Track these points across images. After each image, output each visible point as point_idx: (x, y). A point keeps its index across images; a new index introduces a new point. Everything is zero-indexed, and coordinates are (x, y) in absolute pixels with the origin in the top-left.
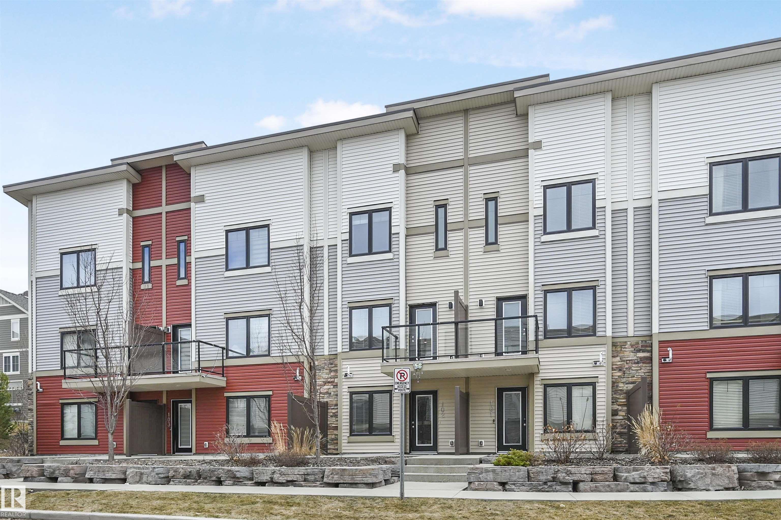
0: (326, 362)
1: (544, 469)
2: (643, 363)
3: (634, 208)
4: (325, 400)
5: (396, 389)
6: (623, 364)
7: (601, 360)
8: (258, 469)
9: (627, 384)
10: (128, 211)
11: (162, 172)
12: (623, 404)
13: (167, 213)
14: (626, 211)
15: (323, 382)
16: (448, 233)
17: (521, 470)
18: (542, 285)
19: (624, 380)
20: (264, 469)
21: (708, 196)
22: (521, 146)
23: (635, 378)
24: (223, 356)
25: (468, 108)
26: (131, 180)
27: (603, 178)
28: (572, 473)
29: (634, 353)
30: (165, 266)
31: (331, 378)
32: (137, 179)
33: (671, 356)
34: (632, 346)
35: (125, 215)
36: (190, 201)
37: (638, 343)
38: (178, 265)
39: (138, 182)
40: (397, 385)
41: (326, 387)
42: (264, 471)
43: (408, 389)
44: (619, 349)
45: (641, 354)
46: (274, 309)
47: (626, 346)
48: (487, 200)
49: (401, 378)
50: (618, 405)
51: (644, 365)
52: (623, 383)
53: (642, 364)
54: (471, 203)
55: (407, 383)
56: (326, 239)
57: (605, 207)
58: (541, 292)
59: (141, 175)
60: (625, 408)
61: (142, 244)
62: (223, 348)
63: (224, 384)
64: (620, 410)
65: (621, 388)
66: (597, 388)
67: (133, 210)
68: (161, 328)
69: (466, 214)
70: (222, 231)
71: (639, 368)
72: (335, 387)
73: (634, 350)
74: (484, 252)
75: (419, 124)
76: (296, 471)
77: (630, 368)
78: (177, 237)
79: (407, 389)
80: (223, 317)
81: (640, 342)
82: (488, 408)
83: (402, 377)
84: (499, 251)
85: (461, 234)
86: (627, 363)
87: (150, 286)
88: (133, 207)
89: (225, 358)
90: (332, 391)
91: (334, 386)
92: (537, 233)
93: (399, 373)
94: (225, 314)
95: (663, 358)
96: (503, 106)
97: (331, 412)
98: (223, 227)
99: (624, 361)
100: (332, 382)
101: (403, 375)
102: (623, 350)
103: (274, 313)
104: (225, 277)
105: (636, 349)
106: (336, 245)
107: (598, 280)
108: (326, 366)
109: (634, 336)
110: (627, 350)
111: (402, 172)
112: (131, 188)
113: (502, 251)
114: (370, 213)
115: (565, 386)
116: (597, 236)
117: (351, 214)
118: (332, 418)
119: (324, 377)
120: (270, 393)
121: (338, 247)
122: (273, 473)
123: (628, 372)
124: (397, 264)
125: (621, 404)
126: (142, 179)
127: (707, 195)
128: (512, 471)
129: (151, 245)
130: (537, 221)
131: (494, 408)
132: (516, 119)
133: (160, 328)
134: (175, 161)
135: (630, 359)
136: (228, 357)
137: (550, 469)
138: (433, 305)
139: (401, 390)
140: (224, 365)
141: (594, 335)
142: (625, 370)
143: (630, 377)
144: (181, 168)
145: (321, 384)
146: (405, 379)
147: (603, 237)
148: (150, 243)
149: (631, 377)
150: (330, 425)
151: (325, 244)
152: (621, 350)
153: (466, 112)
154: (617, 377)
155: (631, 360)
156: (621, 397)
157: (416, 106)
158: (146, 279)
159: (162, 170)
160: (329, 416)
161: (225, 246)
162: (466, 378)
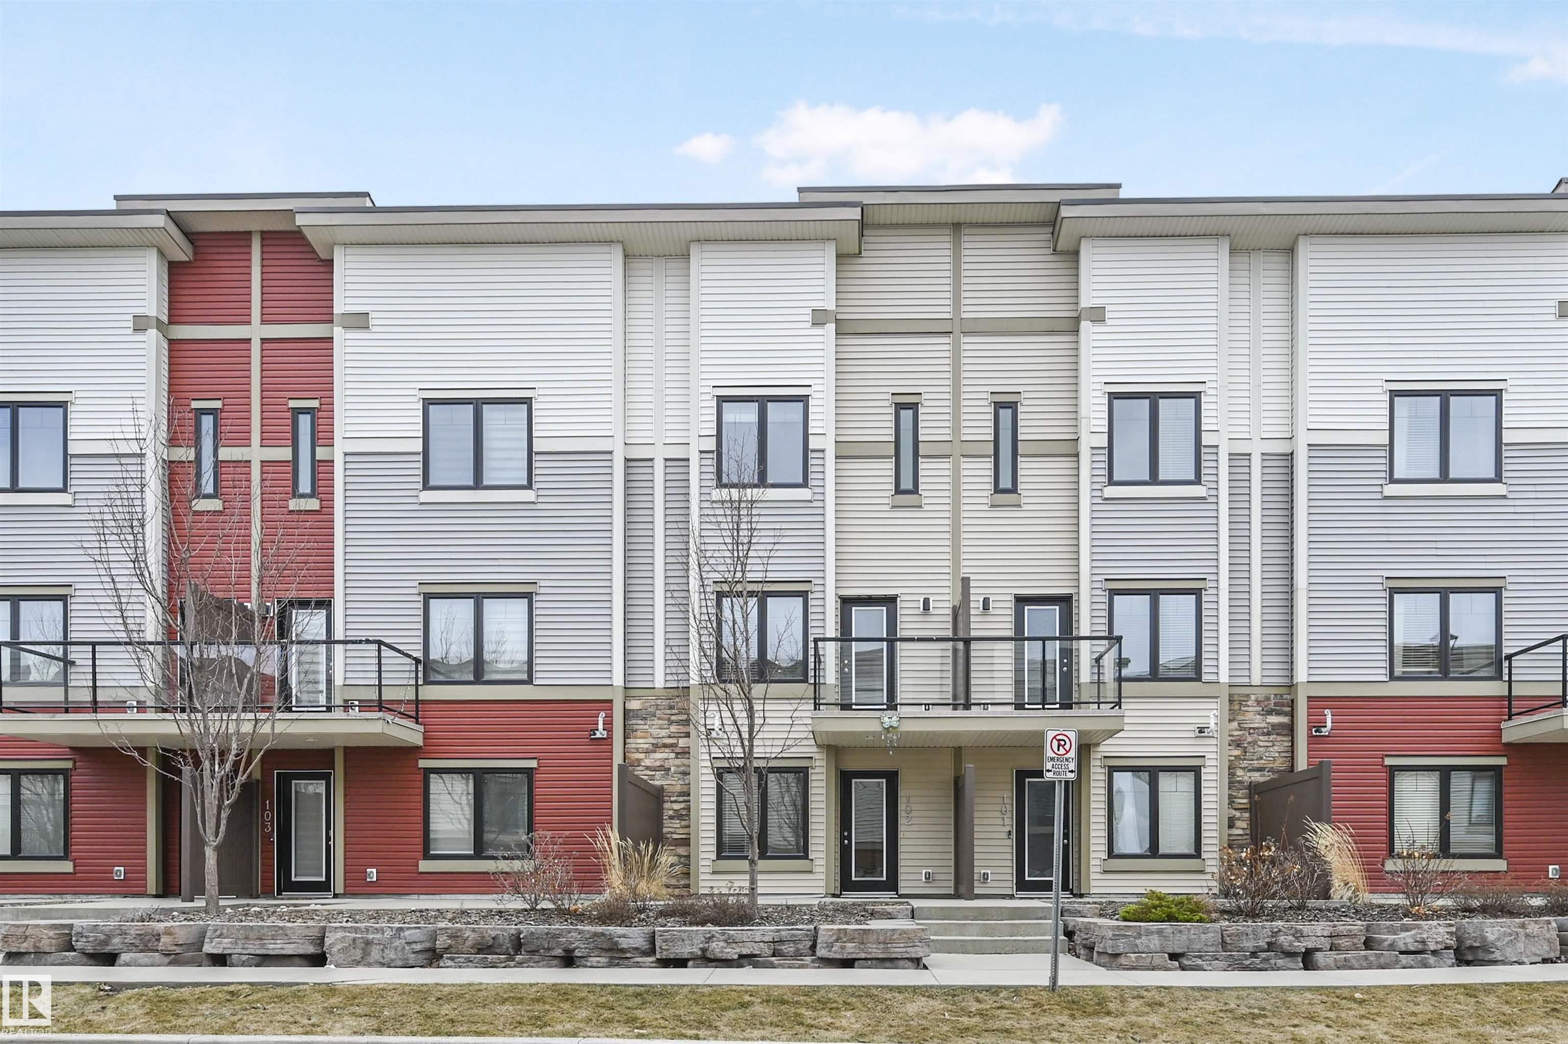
0: (659, 702)
1: (1251, 929)
2: (1278, 734)
3: (1262, 454)
4: (657, 783)
5: (1048, 771)
6: (1243, 734)
7: (1212, 725)
8: (670, 931)
9: (1250, 771)
10: (159, 325)
11: (250, 246)
12: (1243, 806)
13: (264, 341)
14: (1248, 457)
15: (653, 744)
16: (920, 460)
17: (1210, 930)
18: (1106, 580)
19: (1245, 764)
20: (685, 931)
21: (1388, 448)
22: (1063, 312)
23: (1263, 762)
24: (417, 678)
25: (962, 221)
26: (167, 251)
27: (1214, 392)
28: (1304, 935)
29: (1263, 715)
30: (259, 463)
31: (669, 737)
32: (182, 252)
33: (1329, 724)
34: (1258, 702)
35: (153, 333)
36: (331, 321)
37: (1268, 699)
38: (293, 465)
39: (186, 259)
40: (1052, 763)
41: (658, 755)
42: (685, 936)
43: (1072, 771)
44: (1237, 707)
45: (1274, 717)
46: (543, 584)
47: (1249, 703)
48: (999, 406)
49: (1058, 750)
50: (1235, 809)
51: (1279, 738)
52: (1244, 769)
53: (1275, 736)
54: (967, 407)
55: (1071, 760)
56: (659, 445)
57: (1217, 446)
58: (1104, 593)
59: (192, 244)
60: (1247, 815)
61: (195, 405)
62: (417, 661)
63: (417, 740)
64: (1239, 819)
65: (1240, 779)
66: (1203, 777)
67: (170, 323)
68: (249, 605)
69: (956, 428)
70: (415, 399)
71: (1271, 744)
72: (679, 756)
73: (1263, 710)
74: (992, 506)
75: (863, 236)
76: (759, 933)
77: (1254, 743)
78: (290, 399)
79: (1069, 771)
80: (415, 591)
81: (1273, 696)
82: (998, 808)
83: (1061, 748)
84: (1019, 506)
85: (945, 466)
86: (1250, 734)
87: (215, 505)
88: (170, 316)
89: (420, 682)
90: (674, 763)
91: (677, 753)
92: (1096, 479)
93: (1054, 740)
94: (421, 586)
95: (1314, 727)
96: (1027, 230)
97: (671, 807)
98: (416, 392)
99: (1245, 729)
100: (671, 745)
101: (1062, 743)
102: (1243, 709)
103: (542, 591)
104: (421, 504)
105: (1265, 709)
106: (688, 460)
107: (1205, 579)
108: (658, 712)
109: (1261, 686)
110: (1250, 709)
111: (831, 327)
112: (166, 270)
113: (1025, 507)
114: (762, 402)
115: (1146, 771)
116: (1204, 498)
117: (722, 400)
118: (672, 821)
119: (654, 733)
120: (533, 764)
121: (691, 463)
122: (710, 939)
123: (1252, 750)
124: (820, 511)
125: (1240, 806)
126: (195, 254)
127: (1385, 446)
128: (1192, 932)
129: (222, 410)
130: (1096, 458)
131: (1009, 808)
132: (1053, 258)
133: (245, 604)
134: (299, 226)
135: (1256, 725)
136: (427, 682)
137: (1263, 927)
138: (890, 601)
139: (1059, 773)
140: (420, 699)
141: (1198, 678)
142: (1246, 745)
143: (1255, 758)
144: (309, 245)
145: (647, 749)
146: (1067, 752)
147: (1214, 500)
148: (218, 404)
149: (1257, 759)
150: (669, 836)
151: (659, 454)
152: (1240, 709)
153: (957, 227)
154: (1233, 758)
155: (1257, 728)
156: (1240, 795)
157: (867, 199)
158: (209, 489)
159: (250, 240)
160: (665, 818)
161: (421, 435)
162: (957, 748)
